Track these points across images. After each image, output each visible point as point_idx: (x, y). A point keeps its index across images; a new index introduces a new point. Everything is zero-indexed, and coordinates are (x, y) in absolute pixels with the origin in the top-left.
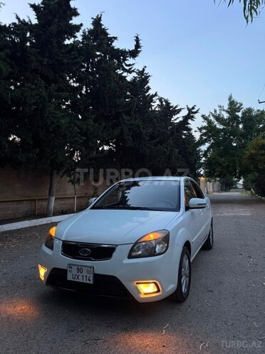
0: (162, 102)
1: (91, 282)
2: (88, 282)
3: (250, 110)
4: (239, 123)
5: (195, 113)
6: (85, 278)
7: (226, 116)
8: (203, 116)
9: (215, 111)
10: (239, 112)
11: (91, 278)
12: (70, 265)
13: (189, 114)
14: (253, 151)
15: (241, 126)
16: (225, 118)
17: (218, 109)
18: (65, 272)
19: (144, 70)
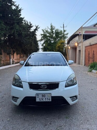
0: (25, 22)
1: (50, 101)
3: (57, 30)
4: (53, 34)
5: (38, 28)
6: (47, 99)
8: (42, 30)
9: (46, 29)
10: (54, 30)
11: (50, 99)
12: (37, 94)
13: (36, 28)
14: (60, 45)
15: (54, 35)
16: (49, 31)
17: (47, 28)
18: (34, 98)
19: (18, 6)
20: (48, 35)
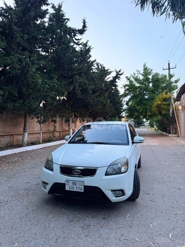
0: (98, 67)
1: (83, 191)
2: (80, 191)
3: (157, 74)
4: (149, 82)
5: (121, 75)
6: (78, 188)
7: (141, 77)
8: (127, 77)
9: (134, 74)
10: (150, 75)
11: (83, 189)
13: (117, 75)
14: (159, 102)
15: (151, 85)
16: (141, 79)
17: (136, 73)
18: (64, 185)
19: (87, 43)
20: (137, 85)
